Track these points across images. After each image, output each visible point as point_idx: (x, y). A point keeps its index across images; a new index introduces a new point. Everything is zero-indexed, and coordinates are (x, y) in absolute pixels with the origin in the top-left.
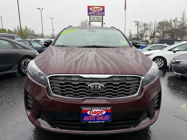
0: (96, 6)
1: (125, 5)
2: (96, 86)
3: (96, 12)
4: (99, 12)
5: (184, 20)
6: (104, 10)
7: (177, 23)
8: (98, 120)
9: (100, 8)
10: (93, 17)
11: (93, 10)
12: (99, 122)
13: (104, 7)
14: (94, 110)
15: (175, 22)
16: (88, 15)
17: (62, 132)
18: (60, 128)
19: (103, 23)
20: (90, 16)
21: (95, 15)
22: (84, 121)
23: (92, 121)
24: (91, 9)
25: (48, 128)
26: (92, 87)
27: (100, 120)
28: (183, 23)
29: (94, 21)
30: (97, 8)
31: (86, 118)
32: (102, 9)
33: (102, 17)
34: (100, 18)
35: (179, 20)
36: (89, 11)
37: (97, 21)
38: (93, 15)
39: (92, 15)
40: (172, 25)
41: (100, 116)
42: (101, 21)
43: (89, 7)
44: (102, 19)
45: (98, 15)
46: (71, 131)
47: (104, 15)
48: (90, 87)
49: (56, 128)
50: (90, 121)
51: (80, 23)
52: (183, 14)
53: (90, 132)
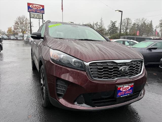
0: (36, 4)
1: (62, 7)
2: (125, 68)
3: (36, 10)
4: (39, 10)
5: (102, 24)
6: (44, 9)
7: (98, 26)
8: (126, 94)
9: (40, 6)
10: (33, 14)
11: (33, 8)
12: (127, 95)
13: (44, 6)
14: (124, 87)
15: (96, 26)
16: (28, 12)
17: (100, 109)
18: (98, 106)
19: (43, 20)
20: (31, 13)
21: (36, 12)
22: (118, 96)
23: (123, 95)
24: (31, 6)
25: (88, 108)
26: (123, 69)
27: (127, 94)
28: (101, 27)
29: (35, 17)
30: (37, 7)
31: (119, 94)
32: (41, 8)
33: (42, 15)
34: (40, 15)
35: (99, 24)
36: (29, 8)
37: (38, 18)
38: (34, 12)
39: (32, 12)
40: (95, 27)
41: (127, 91)
42: (42, 18)
43: (29, 4)
44: (42, 16)
45: (38, 13)
46: (106, 107)
47: (44, 13)
48: (121, 70)
49: (95, 107)
50: (121, 95)
51: (17, 18)
52: (101, 20)
53: (119, 104)
